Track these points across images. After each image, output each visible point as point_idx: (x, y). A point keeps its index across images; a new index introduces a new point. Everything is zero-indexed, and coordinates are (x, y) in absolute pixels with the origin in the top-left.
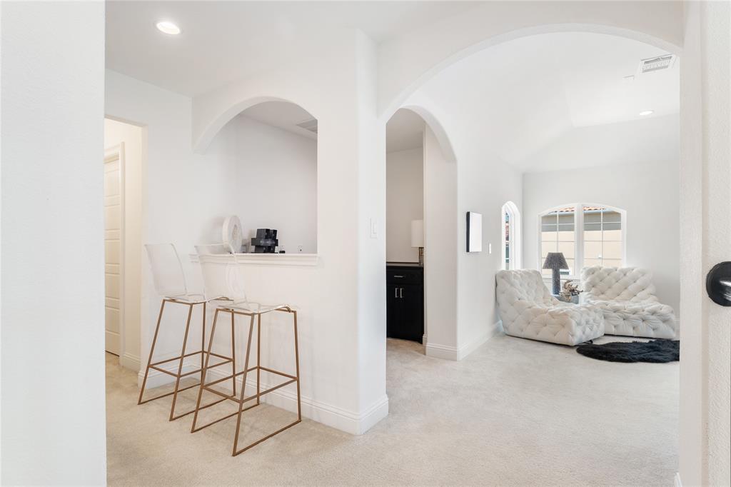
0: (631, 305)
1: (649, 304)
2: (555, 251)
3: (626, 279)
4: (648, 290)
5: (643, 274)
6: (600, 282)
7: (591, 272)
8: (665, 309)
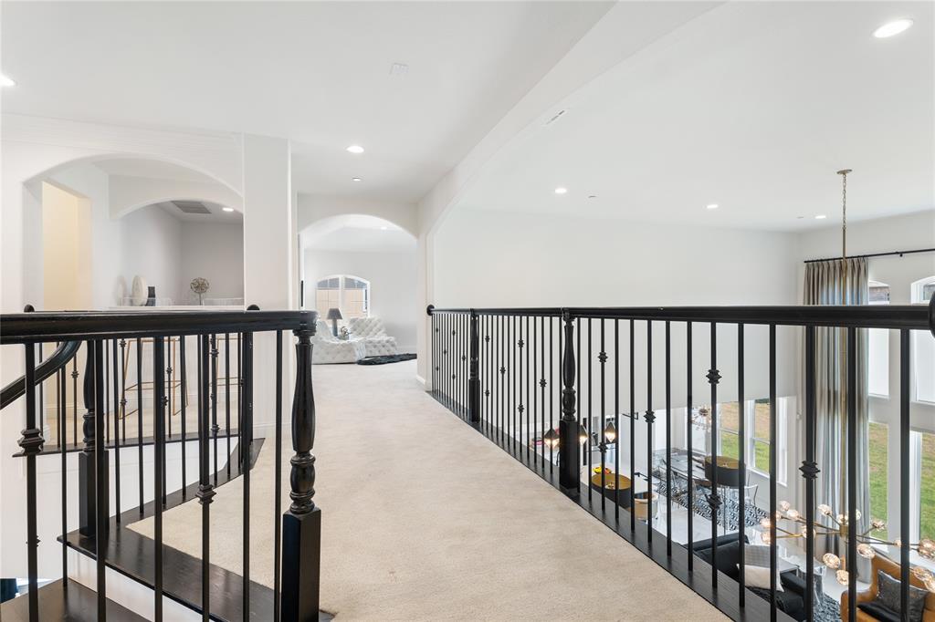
0: (376, 339)
1: (384, 338)
2: (335, 307)
3: (371, 325)
4: (383, 331)
5: (379, 321)
6: (359, 326)
7: (353, 321)
8: (392, 339)
